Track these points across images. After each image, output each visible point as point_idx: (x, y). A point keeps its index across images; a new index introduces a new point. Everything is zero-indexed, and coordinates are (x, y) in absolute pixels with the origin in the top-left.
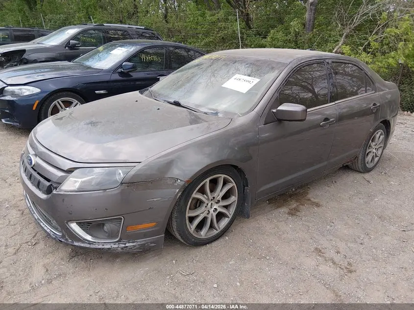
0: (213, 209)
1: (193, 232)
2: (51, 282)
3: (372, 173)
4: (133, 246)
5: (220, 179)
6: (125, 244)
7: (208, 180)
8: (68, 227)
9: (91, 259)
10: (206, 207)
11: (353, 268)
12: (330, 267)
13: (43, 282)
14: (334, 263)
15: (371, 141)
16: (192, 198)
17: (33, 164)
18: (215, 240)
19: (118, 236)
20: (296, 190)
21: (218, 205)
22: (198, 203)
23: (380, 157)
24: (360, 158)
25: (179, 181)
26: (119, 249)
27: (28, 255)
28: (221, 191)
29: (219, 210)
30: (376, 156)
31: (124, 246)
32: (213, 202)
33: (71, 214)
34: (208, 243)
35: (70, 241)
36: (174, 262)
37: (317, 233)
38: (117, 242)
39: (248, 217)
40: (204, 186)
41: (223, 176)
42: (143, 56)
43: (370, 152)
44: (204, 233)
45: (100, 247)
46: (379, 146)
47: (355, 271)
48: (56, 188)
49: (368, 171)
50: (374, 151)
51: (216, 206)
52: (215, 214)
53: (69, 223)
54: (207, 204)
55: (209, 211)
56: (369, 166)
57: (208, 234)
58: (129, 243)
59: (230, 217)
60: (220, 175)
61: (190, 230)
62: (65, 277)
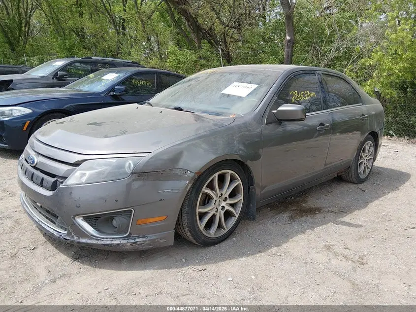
0: (220, 207)
1: (203, 229)
2: (55, 281)
3: (365, 184)
4: (143, 241)
5: (227, 174)
6: (135, 239)
7: (216, 175)
8: (75, 222)
9: (96, 261)
10: (215, 204)
11: (364, 261)
12: (341, 260)
13: (47, 281)
14: (345, 257)
15: (362, 152)
16: (202, 192)
17: (36, 162)
18: (223, 241)
19: (128, 231)
20: (295, 198)
21: (226, 202)
22: (207, 200)
23: (371, 169)
24: (353, 168)
25: (189, 172)
26: (129, 244)
27: (28, 259)
28: (228, 188)
29: (227, 208)
30: (368, 168)
31: (133, 241)
32: (220, 199)
33: (78, 207)
34: (217, 244)
35: (76, 238)
36: (184, 260)
37: (323, 233)
38: (127, 237)
39: (254, 219)
40: (212, 181)
41: (230, 172)
42: (134, 81)
43: (362, 163)
44: (213, 232)
45: (109, 242)
46: (369, 158)
47: (367, 264)
48: (62, 183)
49: (361, 181)
50: (365, 162)
51: (223, 204)
52: (223, 212)
53: (76, 218)
54: (216, 201)
55: (217, 208)
56: (362, 177)
57: (216, 233)
58: (138, 238)
59: (237, 216)
60: (228, 171)
61: (200, 227)
62: (70, 277)
